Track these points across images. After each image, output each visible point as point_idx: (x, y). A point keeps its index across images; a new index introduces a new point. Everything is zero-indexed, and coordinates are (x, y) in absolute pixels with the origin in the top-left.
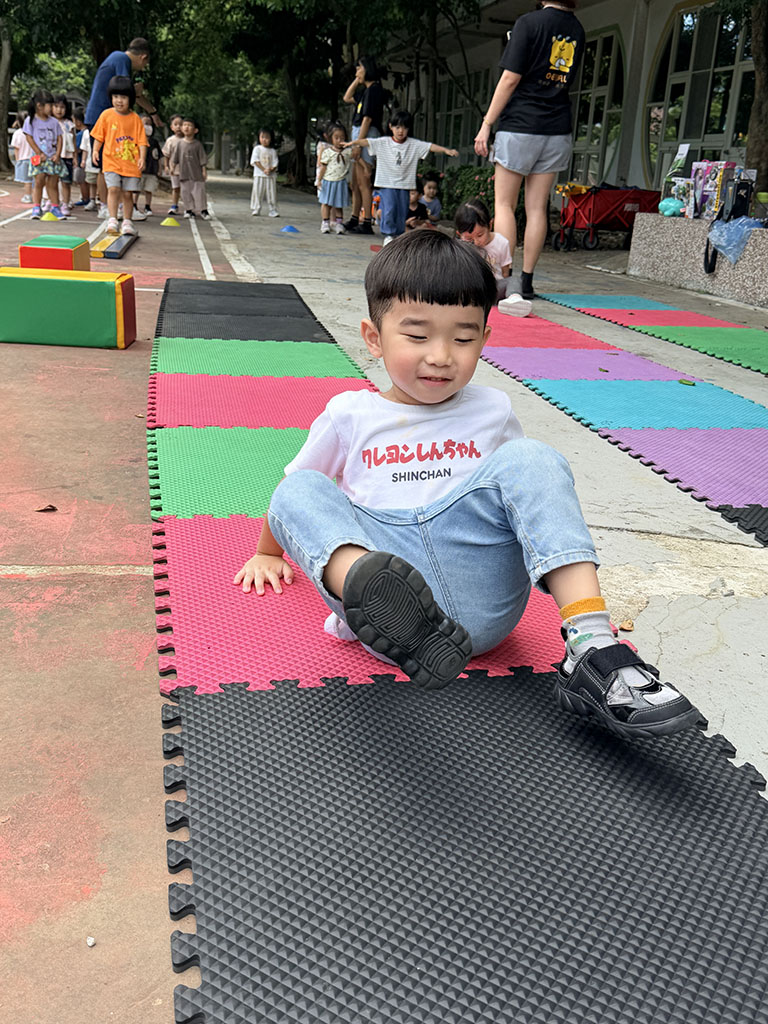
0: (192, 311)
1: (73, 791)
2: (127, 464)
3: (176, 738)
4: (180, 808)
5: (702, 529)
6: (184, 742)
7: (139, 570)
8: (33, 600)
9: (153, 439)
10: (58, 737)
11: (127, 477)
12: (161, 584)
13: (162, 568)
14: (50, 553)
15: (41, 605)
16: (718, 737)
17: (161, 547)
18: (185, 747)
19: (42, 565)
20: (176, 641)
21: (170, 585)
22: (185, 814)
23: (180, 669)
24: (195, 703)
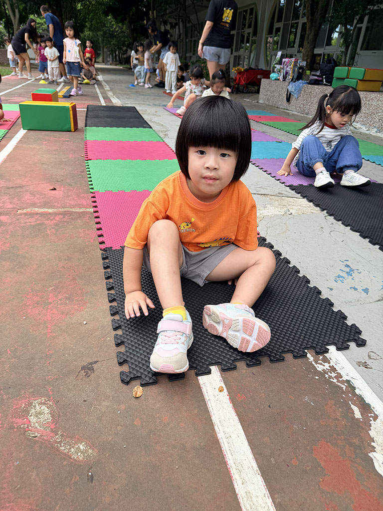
0: (97, 117)
1: (74, 279)
2: (79, 173)
3: (107, 263)
4: (111, 284)
5: (282, 193)
6: (110, 264)
7: (88, 210)
8: (52, 220)
9: (88, 164)
10: (67, 263)
11: (81, 178)
12: (96, 214)
13: (96, 209)
14: (56, 204)
15: (55, 221)
16: (285, 258)
17: (95, 202)
18: (111, 266)
19: (54, 208)
20: (104, 233)
21: (100, 214)
22: (113, 285)
23: (106, 241)
24: (112, 252)
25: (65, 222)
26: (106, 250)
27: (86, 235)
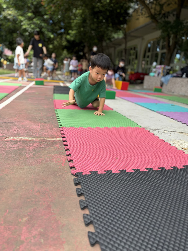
4: (89, 217)
6: (83, 191)
7: (58, 139)
9: (56, 111)
11: (52, 118)
12: (65, 143)
13: (64, 139)
17: (63, 134)
19: (33, 137)
20: (73, 158)
21: (68, 143)
22: (91, 220)
23: (76, 166)
24: (83, 177)
25: (41, 147)
26: (78, 175)
27: (58, 159)
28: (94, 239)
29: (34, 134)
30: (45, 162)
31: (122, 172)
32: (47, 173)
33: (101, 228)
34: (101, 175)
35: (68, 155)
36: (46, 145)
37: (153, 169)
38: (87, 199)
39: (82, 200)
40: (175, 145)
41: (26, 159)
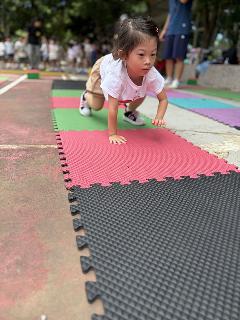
3: (76, 207)
4: (83, 239)
5: (231, 132)
6: (79, 208)
8: (14, 156)
11: (46, 121)
12: (61, 151)
13: (60, 146)
15: (17, 157)
17: (59, 139)
19: (17, 145)
20: (70, 169)
21: (64, 150)
22: (86, 242)
23: (73, 179)
24: (81, 191)
25: (27, 157)
26: (74, 190)
27: (50, 171)
28: (87, 264)
29: (20, 141)
30: (32, 175)
31: (133, 183)
32: (33, 188)
33: (98, 251)
34: (105, 188)
35: (64, 166)
36: (35, 154)
37: (174, 178)
38: (83, 218)
39: (76, 219)
40: (206, 149)
41: (6, 172)
